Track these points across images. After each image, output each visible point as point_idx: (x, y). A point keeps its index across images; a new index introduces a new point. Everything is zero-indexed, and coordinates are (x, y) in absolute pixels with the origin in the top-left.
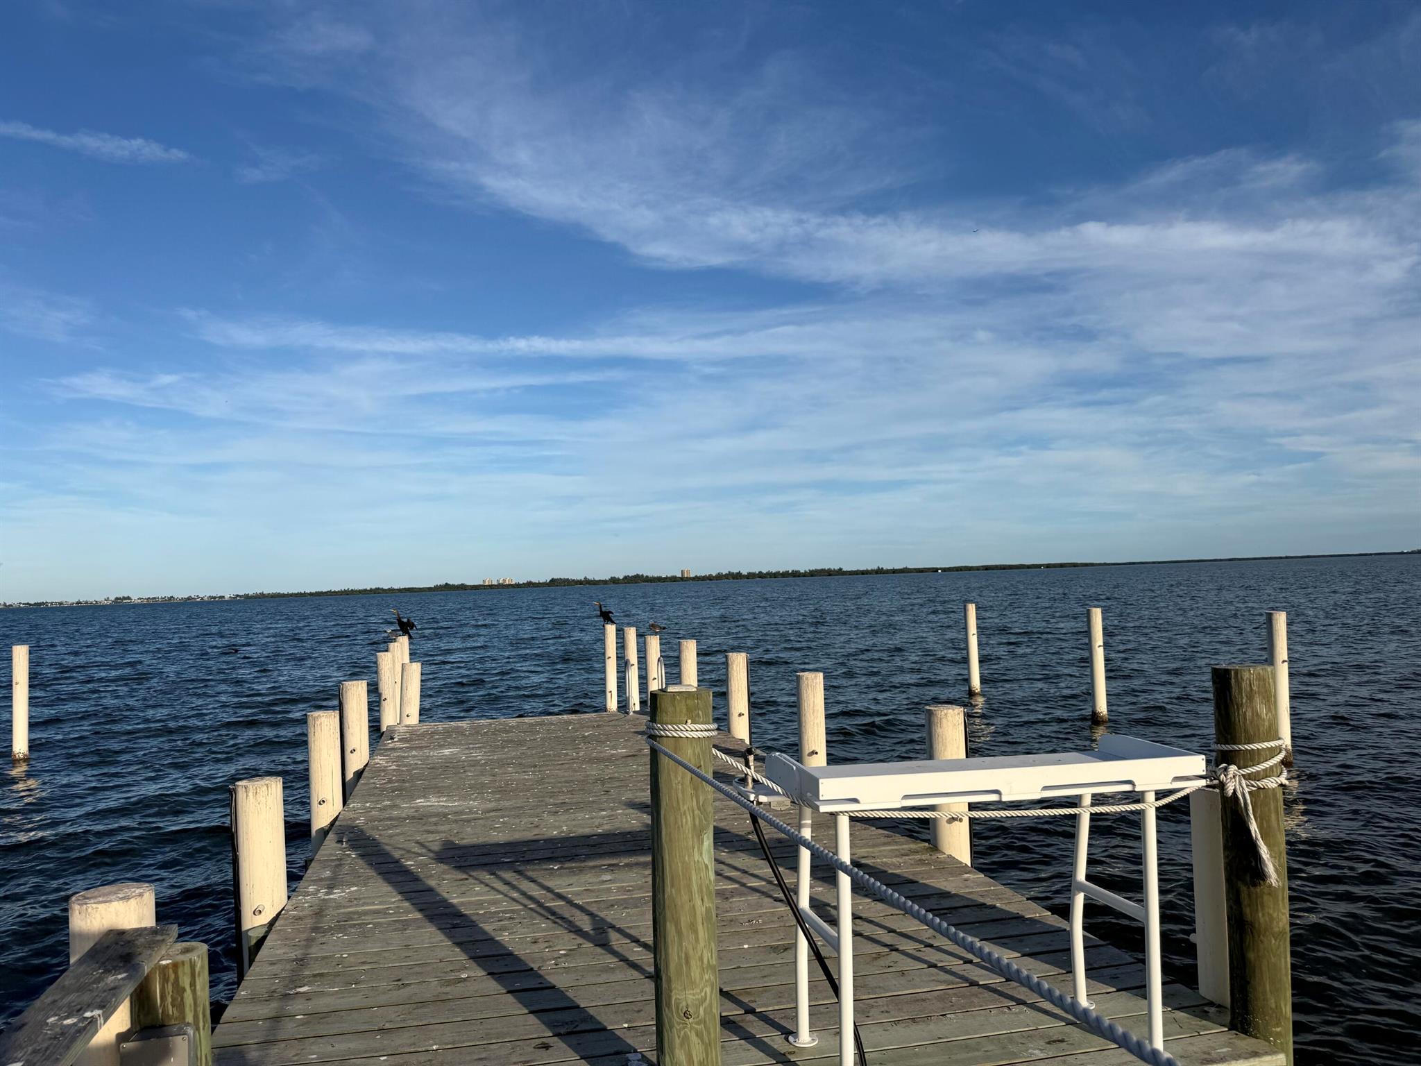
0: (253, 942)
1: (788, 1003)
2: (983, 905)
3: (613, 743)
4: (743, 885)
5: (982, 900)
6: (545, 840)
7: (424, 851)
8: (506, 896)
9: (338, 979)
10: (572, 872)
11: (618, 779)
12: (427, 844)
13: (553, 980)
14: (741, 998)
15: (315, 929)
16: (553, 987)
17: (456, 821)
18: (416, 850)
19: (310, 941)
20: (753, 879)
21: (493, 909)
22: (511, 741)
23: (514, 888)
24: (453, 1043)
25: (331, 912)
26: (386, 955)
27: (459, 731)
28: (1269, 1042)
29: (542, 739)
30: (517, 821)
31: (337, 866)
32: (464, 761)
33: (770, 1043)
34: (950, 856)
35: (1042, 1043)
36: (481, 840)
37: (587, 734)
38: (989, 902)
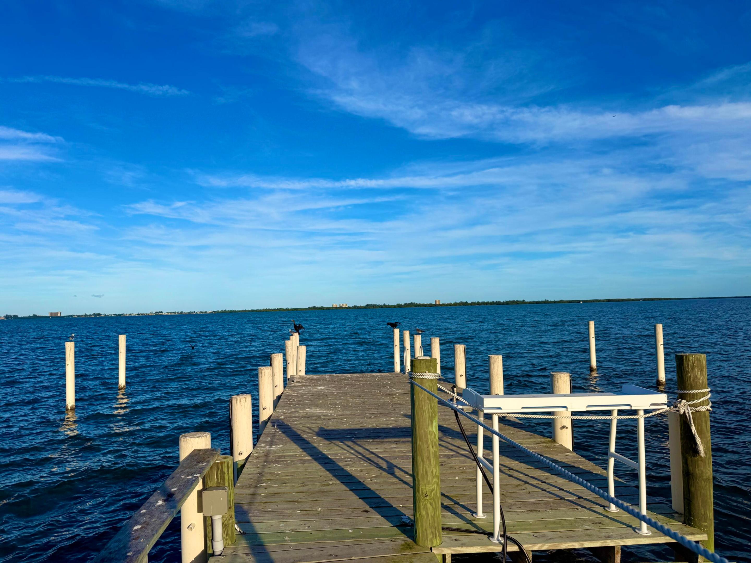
0: (239, 466)
1: (474, 501)
2: (574, 467)
3: (398, 387)
4: (458, 453)
5: (573, 464)
6: (365, 429)
7: (311, 431)
8: (348, 451)
9: (277, 482)
10: (378, 443)
11: (400, 404)
12: (312, 428)
13: (369, 486)
14: (453, 498)
15: (266, 461)
16: (370, 489)
17: (325, 419)
18: (307, 431)
19: (264, 466)
20: (463, 451)
21: (343, 457)
22: (349, 385)
23: (352, 448)
24: (327, 508)
25: (272, 455)
26: (297, 473)
27: (324, 379)
28: (701, 529)
29: (363, 384)
30: (353, 420)
31: (273, 436)
32: (327, 393)
33: (465, 516)
34: (561, 445)
35: (590, 524)
36: (336, 428)
37: (384, 382)
38: (576, 465)
